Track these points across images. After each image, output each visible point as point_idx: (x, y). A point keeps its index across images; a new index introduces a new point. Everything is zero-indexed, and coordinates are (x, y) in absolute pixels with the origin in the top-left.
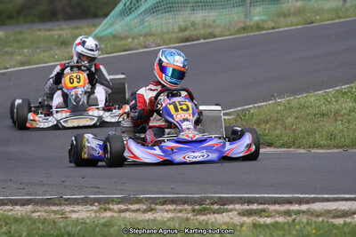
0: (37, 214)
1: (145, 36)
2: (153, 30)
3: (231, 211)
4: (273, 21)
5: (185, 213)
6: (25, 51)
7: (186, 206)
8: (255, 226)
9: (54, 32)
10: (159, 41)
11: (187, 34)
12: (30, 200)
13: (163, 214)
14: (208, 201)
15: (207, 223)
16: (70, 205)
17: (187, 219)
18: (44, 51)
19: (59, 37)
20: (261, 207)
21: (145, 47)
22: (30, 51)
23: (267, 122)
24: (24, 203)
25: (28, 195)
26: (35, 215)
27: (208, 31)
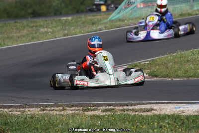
0: (13, 112)
3: (99, 110)
21: (129, 26)
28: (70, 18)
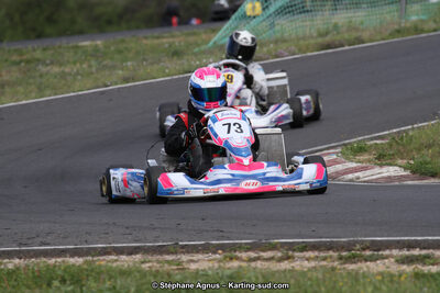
0: (148, 265)
1: (276, 42)
2: (286, 35)
3: (387, 257)
4: (435, 21)
5: (331, 260)
6: (129, 63)
7: (331, 253)
8: (418, 276)
9: (165, 40)
10: (293, 48)
11: (328, 39)
12: (138, 247)
13: (303, 263)
14: (358, 247)
15: (357, 273)
16: (188, 252)
17: (333, 269)
18: (152, 64)
19: (170, 46)
20: (424, 252)
21: (277, 57)
22: (135, 64)
23: (429, 146)
24: (131, 251)
25: (136, 241)
26: (145, 266)
27: (354, 35)
28: (99, 42)
